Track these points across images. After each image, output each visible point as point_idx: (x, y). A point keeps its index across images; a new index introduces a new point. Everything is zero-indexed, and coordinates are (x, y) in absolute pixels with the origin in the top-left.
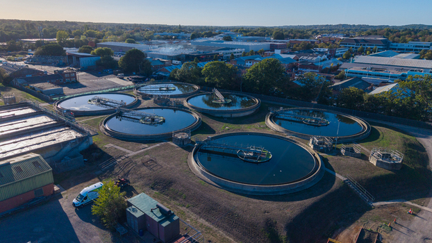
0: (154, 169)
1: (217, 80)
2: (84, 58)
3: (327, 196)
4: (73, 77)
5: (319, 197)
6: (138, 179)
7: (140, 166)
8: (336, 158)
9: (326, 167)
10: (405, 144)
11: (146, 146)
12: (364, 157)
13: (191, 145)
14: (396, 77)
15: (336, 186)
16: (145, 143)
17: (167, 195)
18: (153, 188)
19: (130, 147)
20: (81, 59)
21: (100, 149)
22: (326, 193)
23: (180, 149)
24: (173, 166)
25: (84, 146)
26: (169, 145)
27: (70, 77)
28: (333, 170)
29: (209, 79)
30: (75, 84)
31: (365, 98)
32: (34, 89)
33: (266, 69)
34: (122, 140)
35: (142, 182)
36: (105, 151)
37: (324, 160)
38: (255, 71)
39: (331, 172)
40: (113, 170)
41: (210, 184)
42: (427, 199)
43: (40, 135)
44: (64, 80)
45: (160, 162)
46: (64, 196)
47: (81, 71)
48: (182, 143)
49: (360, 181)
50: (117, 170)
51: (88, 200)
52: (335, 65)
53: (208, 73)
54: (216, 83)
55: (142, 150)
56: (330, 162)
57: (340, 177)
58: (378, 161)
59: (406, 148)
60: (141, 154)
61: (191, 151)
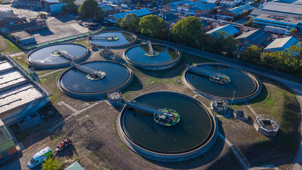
0: (91, 129)
1: (150, 31)
2: (53, 5)
3: (214, 164)
4: (44, 25)
5: (208, 165)
6: (79, 139)
7: (80, 127)
8: (228, 121)
9: (219, 131)
10: (285, 106)
11: (87, 104)
12: (250, 121)
13: (121, 103)
14: (293, 26)
15: (223, 152)
16: (87, 101)
17: (97, 156)
18: (88, 148)
19: (76, 106)
20: (51, 6)
21: (54, 108)
22: (214, 161)
23: (112, 108)
24: (105, 127)
25: (43, 104)
26: (105, 103)
27: (42, 25)
28: (224, 135)
29: (145, 30)
30: (45, 31)
31: (262, 57)
32: (14, 38)
33: (188, 26)
34: (71, 97)
35: (81, 142)
36: (58, 109)
37: (219, 123)
38: (179, 27)
39: (222, 136)
40: (62, 128)
41: (129, 148)
42: (291, 165)
43: (10, 94)
44: (37, 27)
45: (96, 123)
46: (24, 155)
47: (52, 16)
48: (114, 103)
49: (242, 148)
50: (64, 129)
51: (39, 162)
52: (247, 10)
53: (144, 26)
54: (150, 33)
55: (85, 109)
56: (223, 126)
57: (228, 143)
58: (259, 129)
59: (285, 110)
60: (83, 113)
61: (120, 111)
